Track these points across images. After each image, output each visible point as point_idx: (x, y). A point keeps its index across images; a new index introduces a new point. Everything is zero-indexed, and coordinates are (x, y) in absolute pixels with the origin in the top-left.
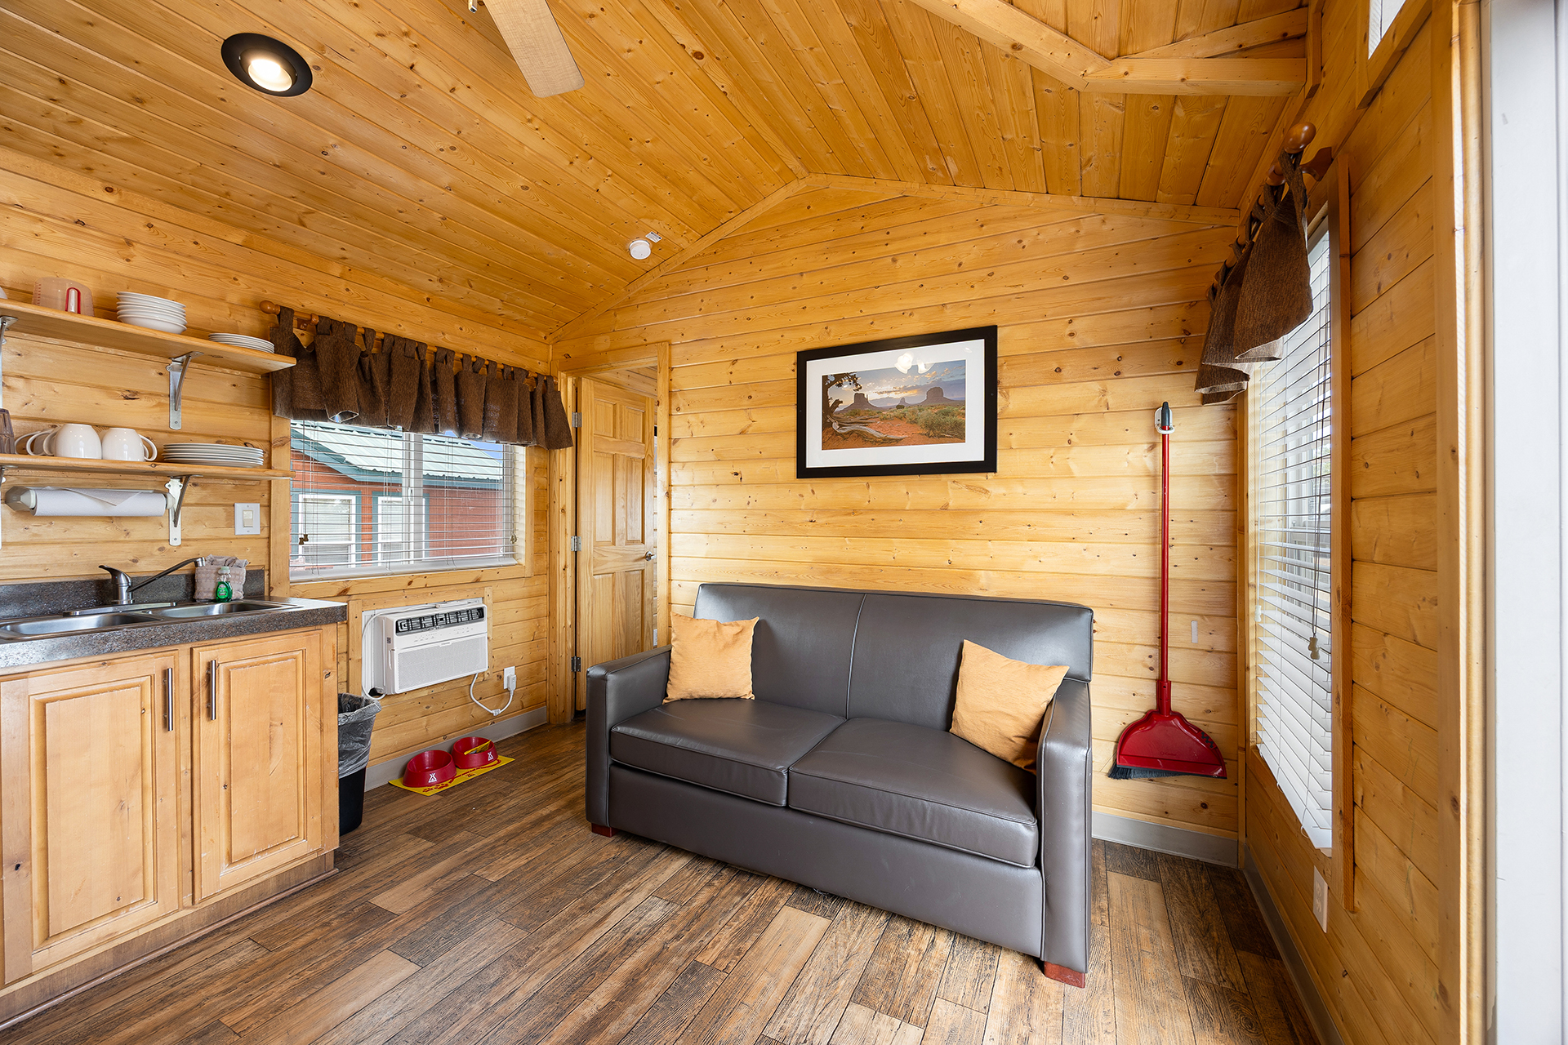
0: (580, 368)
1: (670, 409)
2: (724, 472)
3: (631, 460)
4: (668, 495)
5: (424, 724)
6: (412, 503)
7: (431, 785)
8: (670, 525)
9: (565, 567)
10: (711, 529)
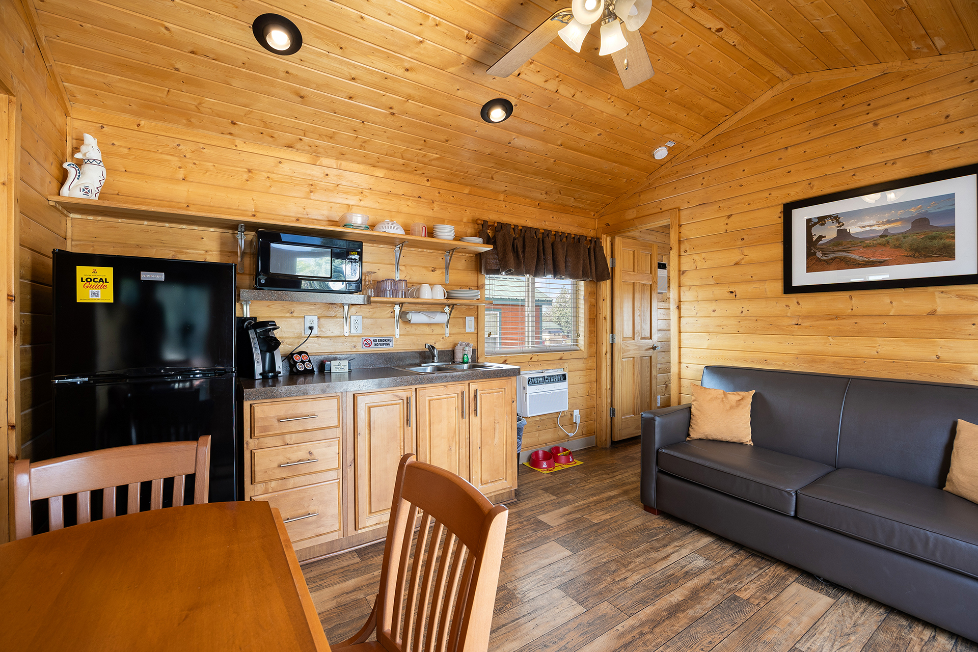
0: (614, 231)
1: (679, 252)
2: (722, 291)
3: (644, 285)
4: (679, 308)
5: (537, 435)
6: (530, 315)
7: (544, 468)
8: (680, 327)
9: (606, 352)
10: (711, 330)
